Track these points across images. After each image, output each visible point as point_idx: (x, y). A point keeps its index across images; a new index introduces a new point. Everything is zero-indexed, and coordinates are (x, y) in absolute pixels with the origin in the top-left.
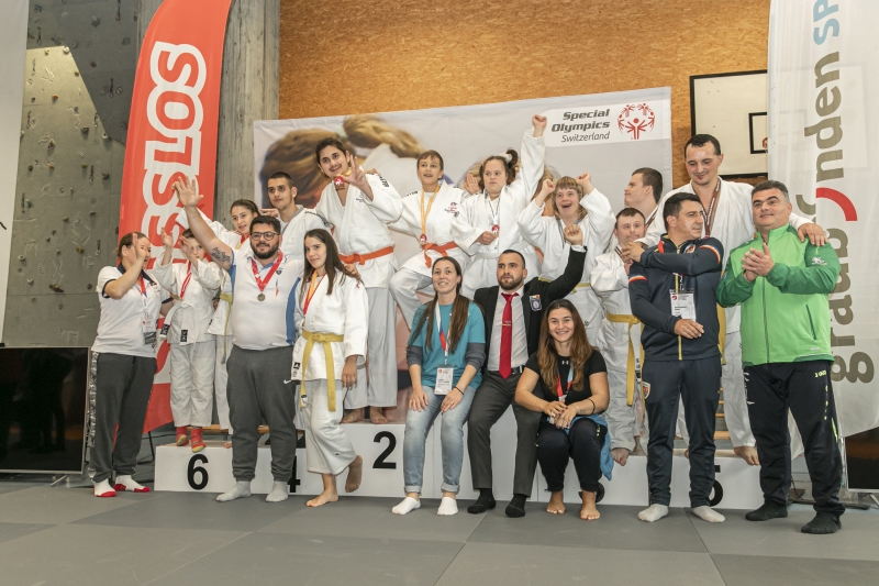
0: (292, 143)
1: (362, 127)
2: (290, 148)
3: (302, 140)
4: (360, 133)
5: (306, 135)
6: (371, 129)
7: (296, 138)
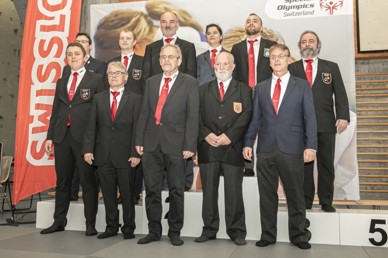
0: (114, 18)
1: (157, 8)
2: (112, 21)
3: (120, 16)
4: (156, 12)
5: (122, 13)
6: (163, 8)
7: (116, 15)
